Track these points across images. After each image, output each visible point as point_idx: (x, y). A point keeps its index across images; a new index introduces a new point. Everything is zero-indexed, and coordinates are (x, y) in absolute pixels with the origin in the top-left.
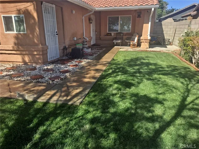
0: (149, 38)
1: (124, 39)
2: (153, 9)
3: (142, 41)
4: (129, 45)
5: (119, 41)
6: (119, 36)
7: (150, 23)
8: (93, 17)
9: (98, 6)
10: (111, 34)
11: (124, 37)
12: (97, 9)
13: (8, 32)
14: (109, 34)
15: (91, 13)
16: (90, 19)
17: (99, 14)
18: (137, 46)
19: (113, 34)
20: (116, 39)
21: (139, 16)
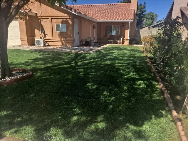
0: (129, 38)
1: (115, 39)
2: (130, 22)
3: (125, 40)
4: (118, 43)
5: (112, 41)
6: (112, 37)
7: (129, 29)
8: (96, 26)
9: (99, 19)
10: (107, 36)
11: (115, 38)
12: (98, 21)
13: (57, 32)
14: (105, 36)
15: (95, 23)
16: (94, 27)
17: (99, 24)
18: (122, 43)
19: (108, 36)
20: (110, 39)
21: (123, 26)
